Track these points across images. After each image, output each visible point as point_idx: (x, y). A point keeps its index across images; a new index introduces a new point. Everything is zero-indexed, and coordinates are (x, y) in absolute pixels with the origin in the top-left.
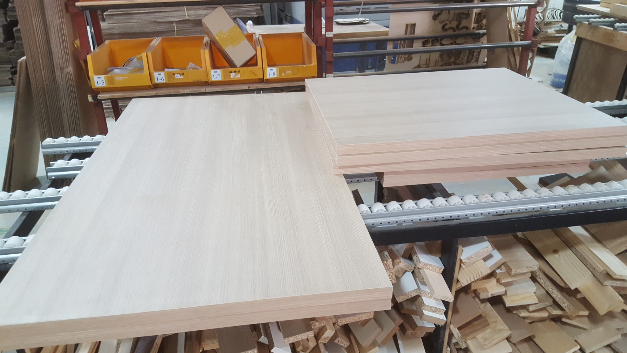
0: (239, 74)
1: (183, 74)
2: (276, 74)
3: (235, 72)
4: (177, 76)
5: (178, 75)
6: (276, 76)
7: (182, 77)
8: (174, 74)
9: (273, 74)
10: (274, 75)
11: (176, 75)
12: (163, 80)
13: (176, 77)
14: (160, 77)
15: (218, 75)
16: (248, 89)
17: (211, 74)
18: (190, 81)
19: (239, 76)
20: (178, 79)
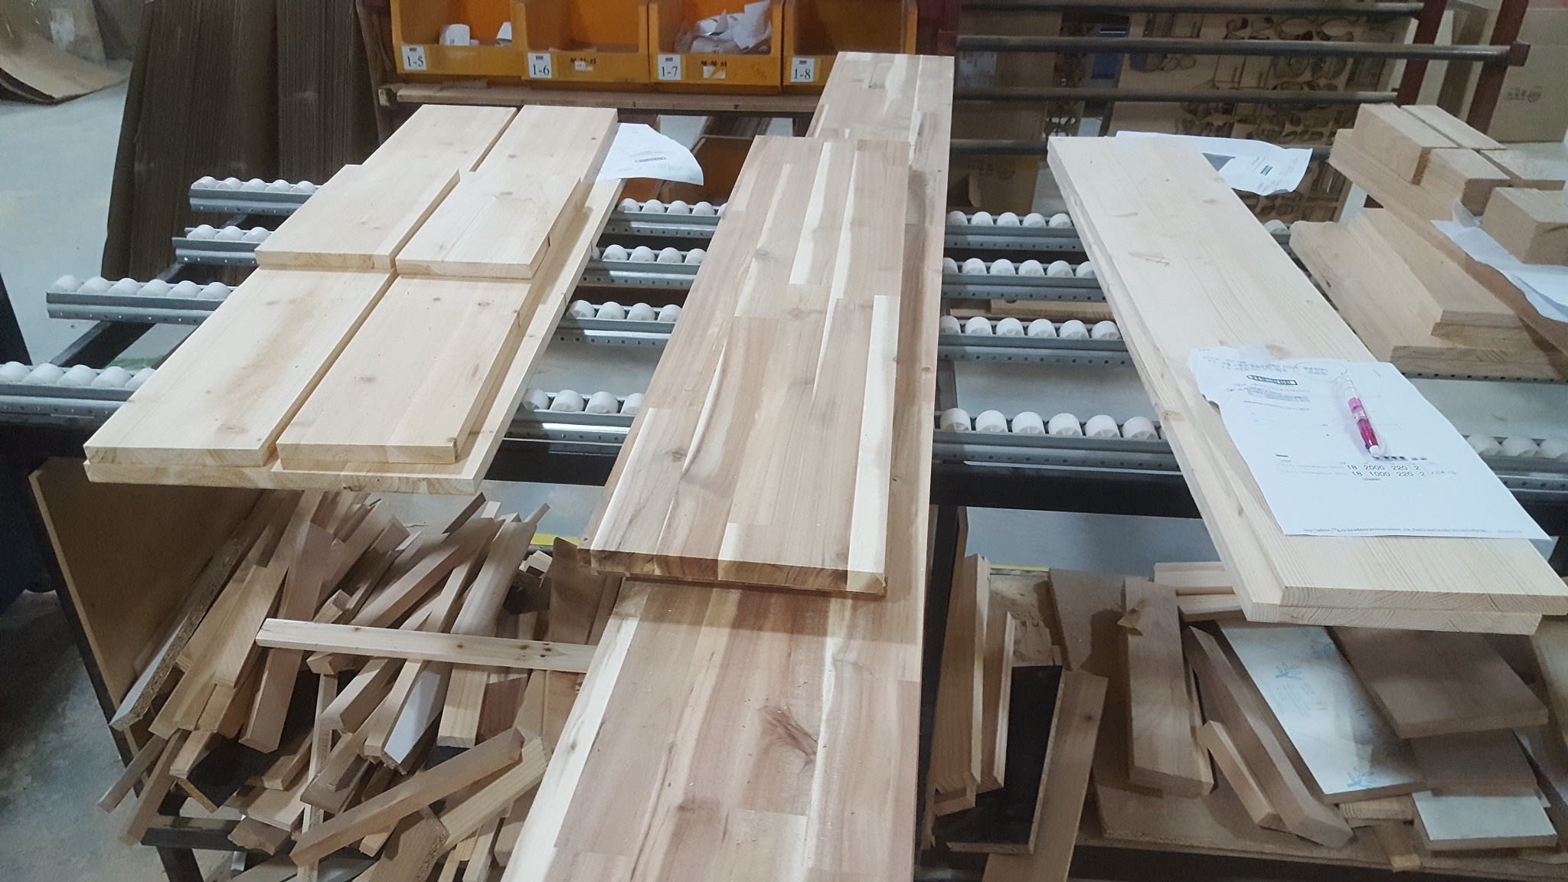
0: (722, 70)
1: (593, 62)
2: (811, 74)
3: (714, 64)
4: (579, 65)
5: (583, 63)
6: (812, 80)
7: (590, 68)
8: (573, 61)
9: (804, 74)
10: (808, 76)
11: (577, 63)
12: (546, 72)
13: (577, 69)
14: (540, 64)
15: (673, 67)
16: (732, 109)
17: (657, 65)
18: (608, 79)
19: (722, 75)
20: (580, 72)
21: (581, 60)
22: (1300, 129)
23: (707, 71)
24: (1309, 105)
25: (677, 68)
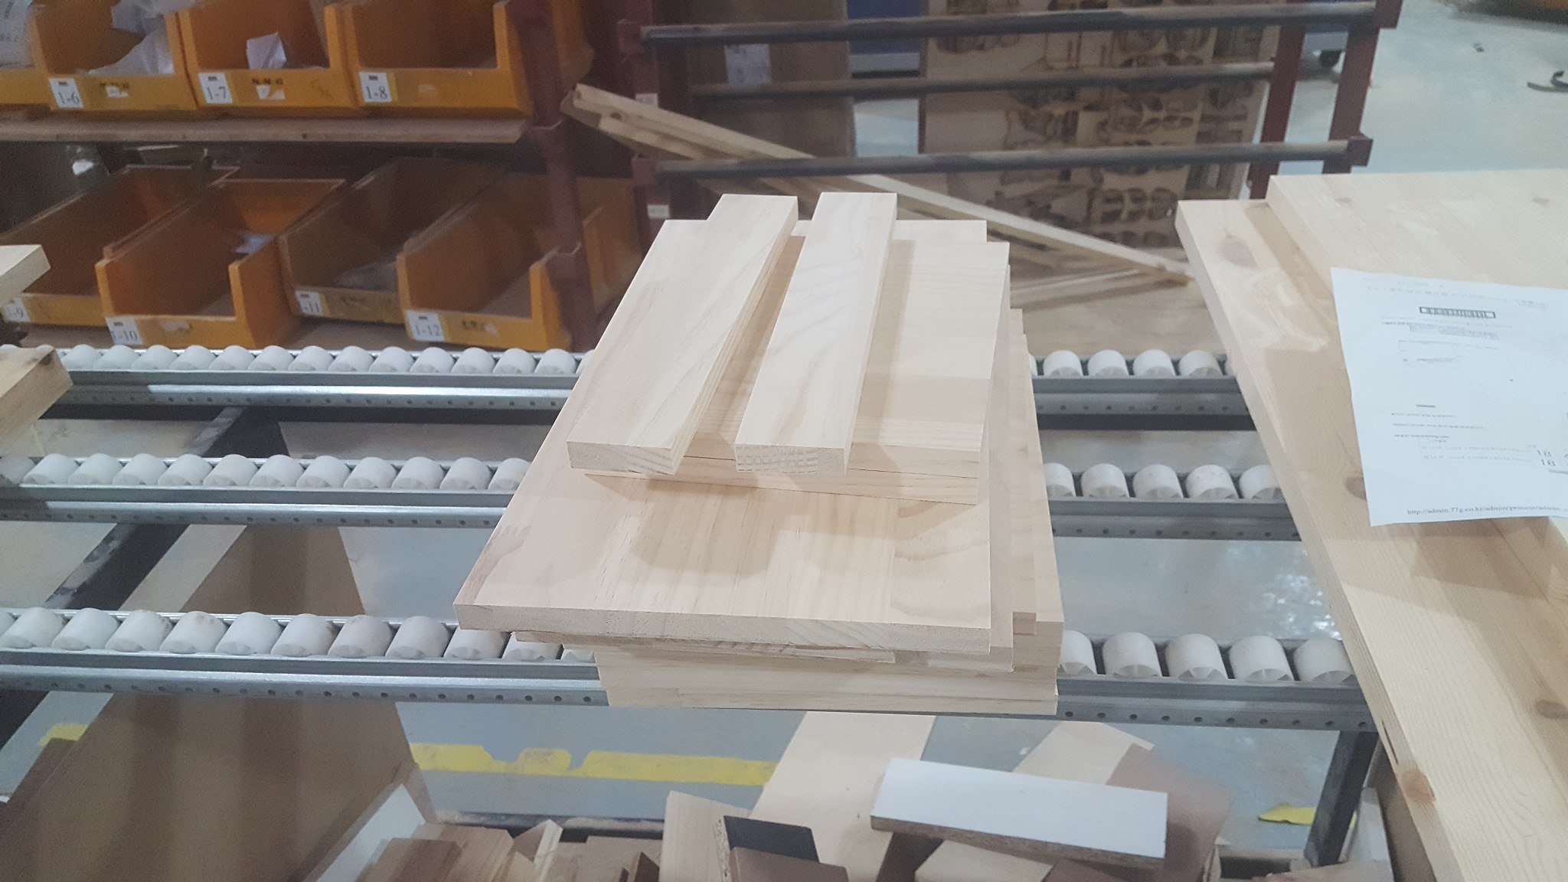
0: (279, 89)
1: (125, 86)
2: (387, 92)
3: (268, 81)
4: (112, 92)
5: (114, 88)
6: (389, 100)
7: (125, 94)
8: (103, 85)
9: (379, 92)
10: (383, 95)
11: (109, 89)
12: (75, 100)
13: (110, 95)
14: (66, 92)
15: (220, 88)
16: (300, 139)
17: (200, 86)
18: (147, 105)
19: (280, 96)
20: (114, 99)
21: (112, 84)
22: (1162, 115)
23: (262, 91)
24: (1170, 84)
25: (223, 88)
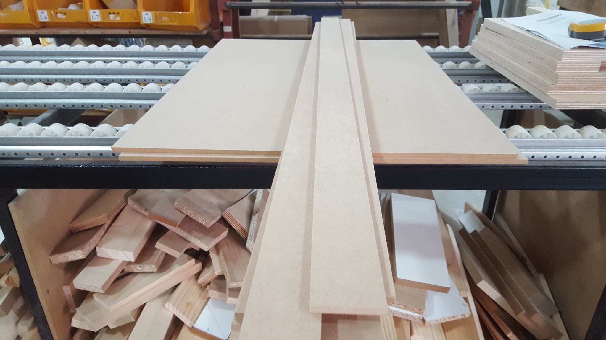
0: (118, 16)
1: (65, 14)
2: (151, 19)
3: (114, 13)
4: (59, 15)
6: (151, 22)
7: (64, 17)
8: (57, 13)
9: (148, 19)
12: (46, 18)
14: (43, 16)
17: (90, 15)
18: (71, 21)
19: (118, 19)
20: (61, 18)
21: (60, 13)
23: (112, 17)
25: (98, 16)
